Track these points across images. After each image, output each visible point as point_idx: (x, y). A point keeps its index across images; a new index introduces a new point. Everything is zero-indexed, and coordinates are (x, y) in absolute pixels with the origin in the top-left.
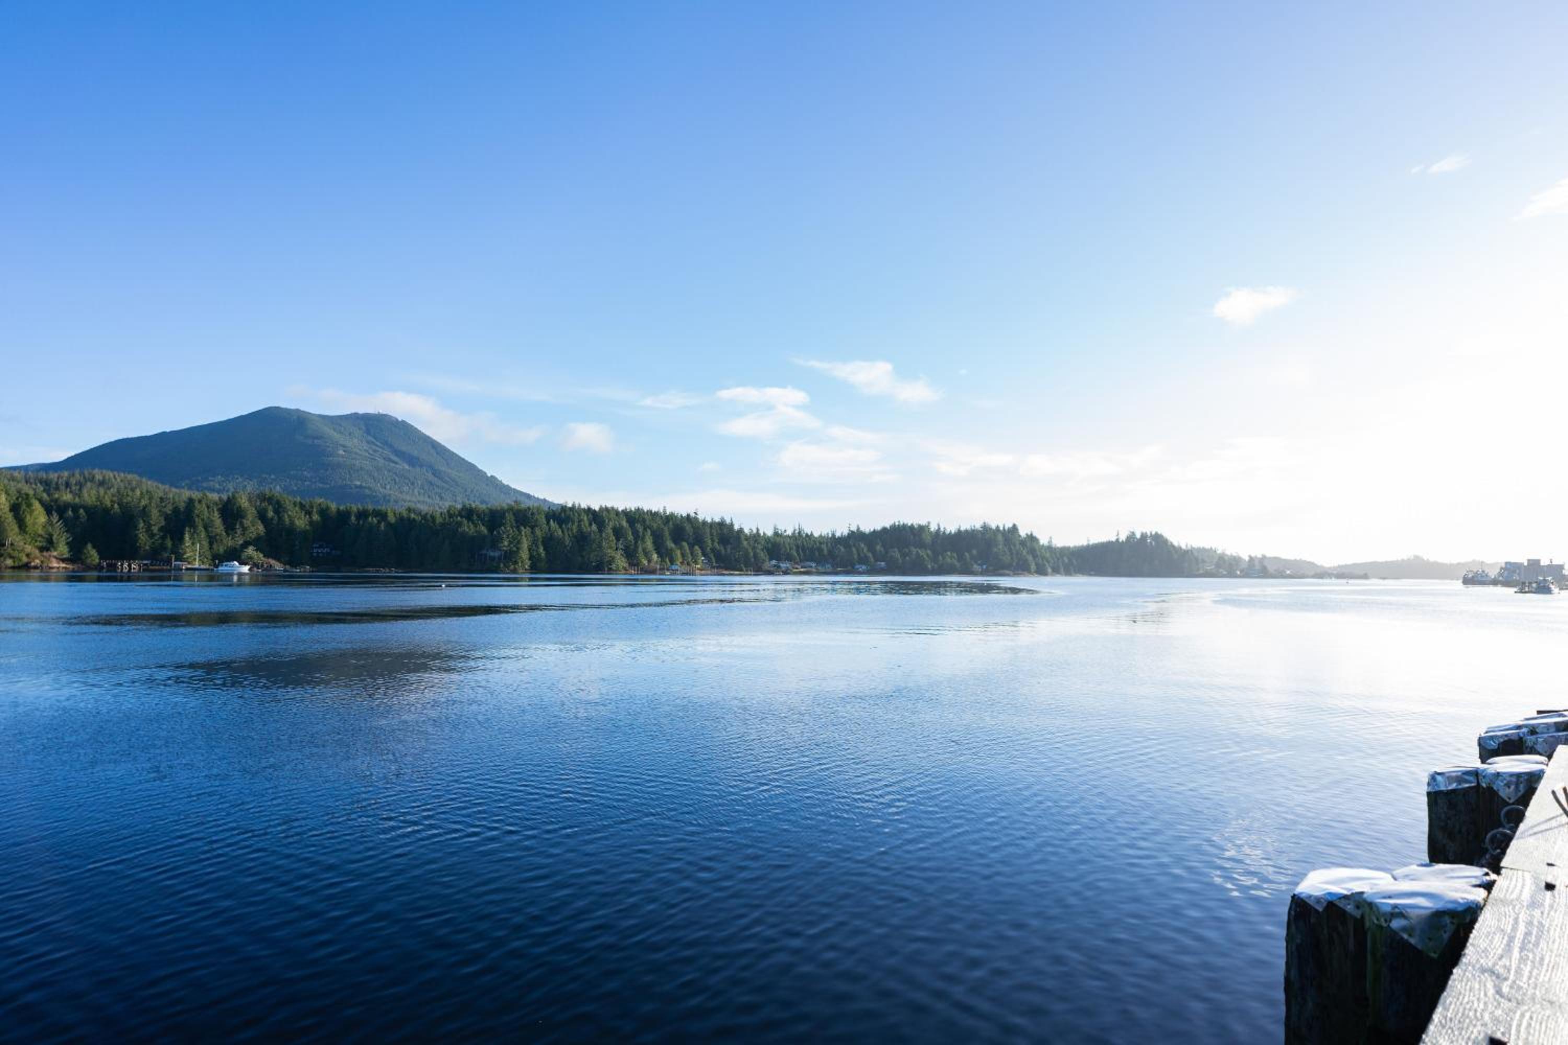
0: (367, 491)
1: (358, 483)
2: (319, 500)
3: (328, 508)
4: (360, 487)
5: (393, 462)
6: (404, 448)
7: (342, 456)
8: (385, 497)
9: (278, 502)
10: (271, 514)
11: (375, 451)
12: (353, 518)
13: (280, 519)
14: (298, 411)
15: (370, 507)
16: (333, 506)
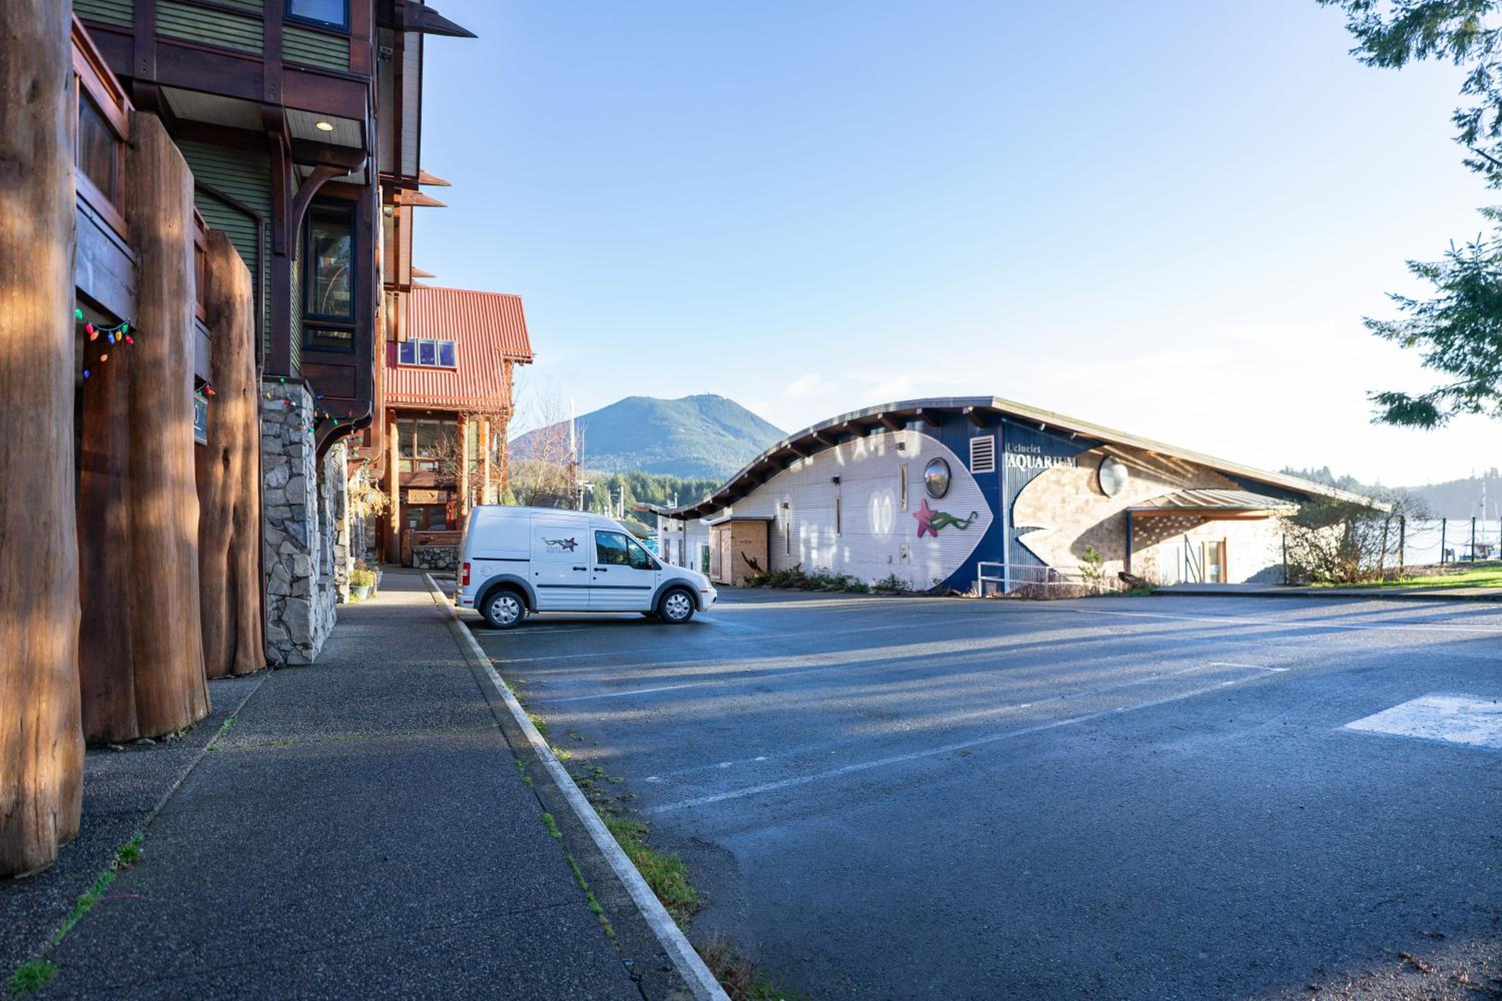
0: (703, 462)
1: (696, 456)
2: (670, 476)
3: (676, 483)
4: (697, 459)
5: (721, 435)
6: (729, 423)
7: (683, 433)
8: (716, 465)
9: (643, 480)
10: (639, 490)
11: (708, 427)
12: (693, 490)
13: (646, 493)
14: (648, 398)
15: (704, 481)
16: (680, 482)
